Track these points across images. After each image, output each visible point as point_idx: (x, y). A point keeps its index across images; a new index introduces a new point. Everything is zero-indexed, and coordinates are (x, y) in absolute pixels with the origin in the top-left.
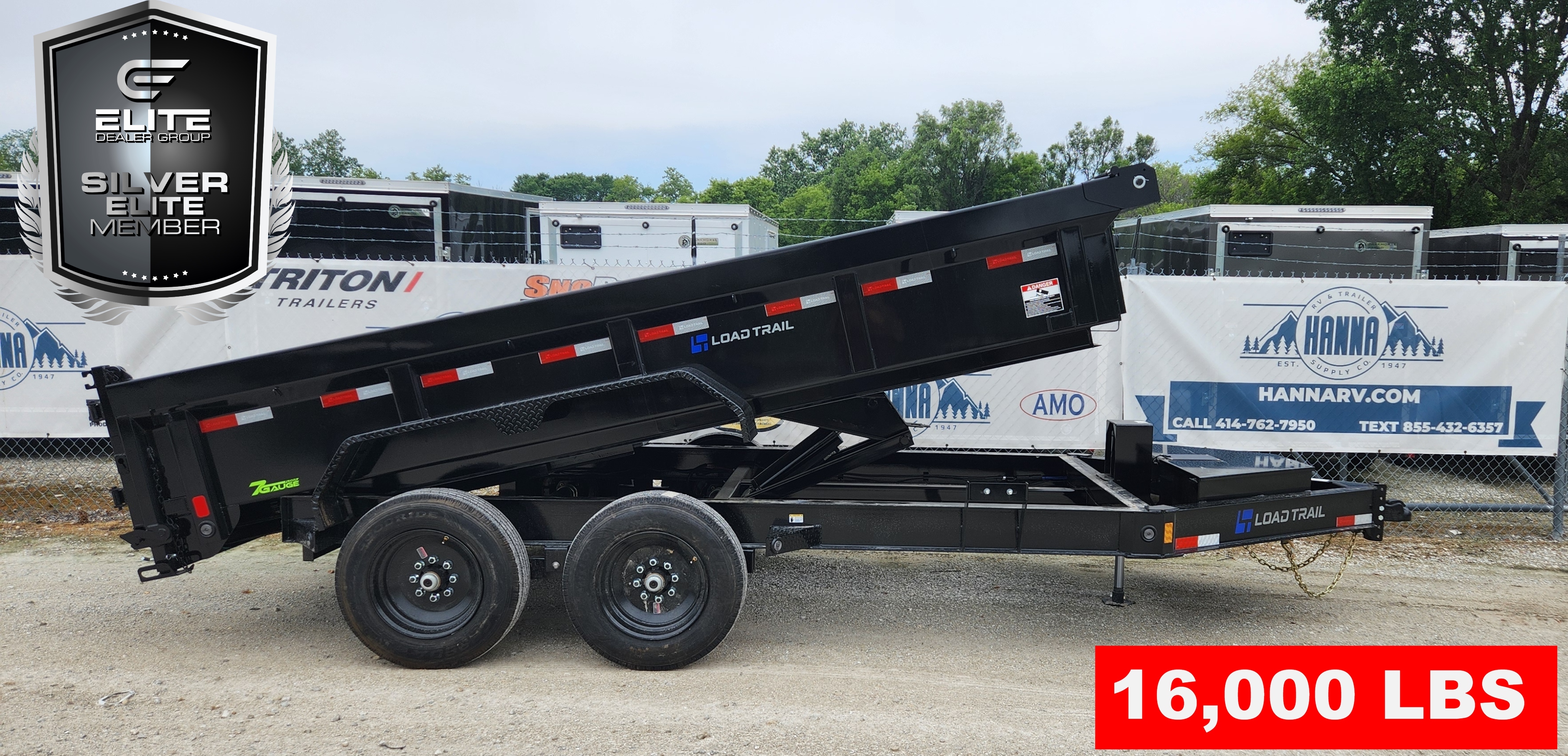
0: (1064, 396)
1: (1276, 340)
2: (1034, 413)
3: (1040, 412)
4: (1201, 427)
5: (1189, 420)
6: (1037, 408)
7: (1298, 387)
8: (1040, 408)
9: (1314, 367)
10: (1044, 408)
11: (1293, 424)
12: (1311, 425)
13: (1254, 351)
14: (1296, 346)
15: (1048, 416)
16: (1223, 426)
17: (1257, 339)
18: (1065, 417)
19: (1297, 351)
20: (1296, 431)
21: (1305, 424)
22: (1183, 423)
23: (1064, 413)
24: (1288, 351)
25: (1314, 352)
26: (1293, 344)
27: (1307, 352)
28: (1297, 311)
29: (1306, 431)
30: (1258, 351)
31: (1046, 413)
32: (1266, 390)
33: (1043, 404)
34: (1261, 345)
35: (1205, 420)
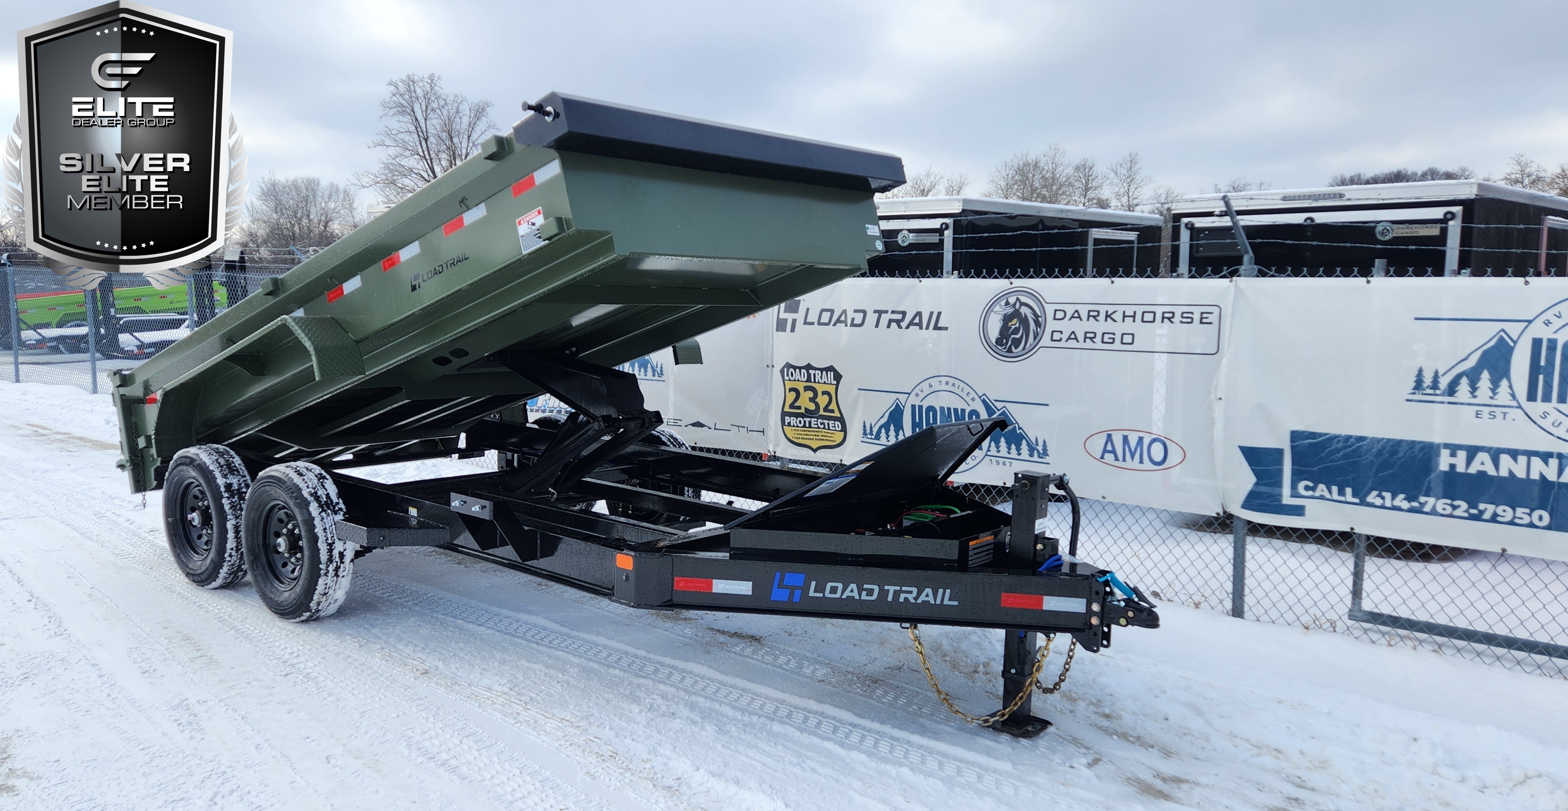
0: (1141, 439)
1: (1473, 377)
2: (1102, 457)
3: (1109, 457)
4: (1342, 498)
5: (1322, 487)
6: (1105, 451)
7: (1514, 454)
8: (1109, 452)
9: (1546, 424)
10: (1113, 452)
11: (1506, 513)
12: (1541, 518)
13: (1431, 391)
14: (1511, 387)
15: (1120, 464)
16: (1379, 502)
17: (1436, 373)
18: (1141, 467)
19: (1513, 396)
20: (1511, 523)
21: (1530, 515)
22: (1313, 489)
23: (1141, 462)
24: (1495, 394)
25: (1547, 398)
26: (1504, 383)
27: (1532, 396)
28: (1514, 330)
29: (1531, 525)
30: (1438, 392)
31: (1117, 459)
32: (1453, 455)
33: (1113, 446)
34: (1444, 383)
35: (1349, 491)
